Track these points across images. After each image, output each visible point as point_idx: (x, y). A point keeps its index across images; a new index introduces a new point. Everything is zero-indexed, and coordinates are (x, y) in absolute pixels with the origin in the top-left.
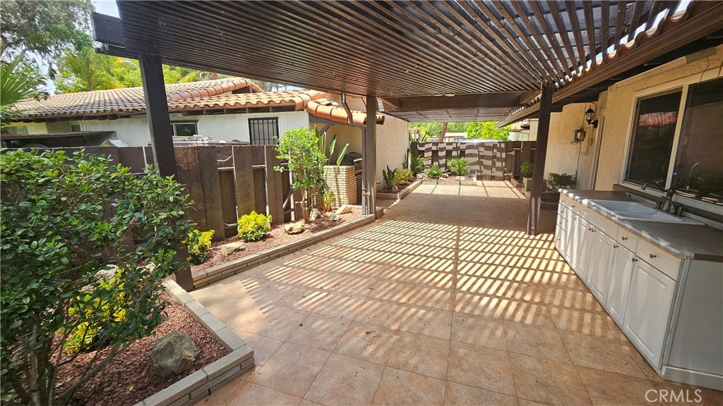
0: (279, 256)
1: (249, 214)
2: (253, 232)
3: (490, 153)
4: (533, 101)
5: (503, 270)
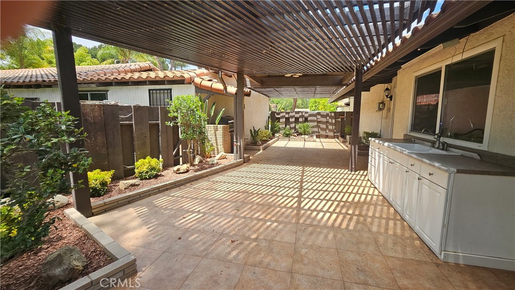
0: (167, 190)
1: (145, 158)
2: (147, 172)
3: (324, 120)
4: (350, 82)
5: (333, 194)
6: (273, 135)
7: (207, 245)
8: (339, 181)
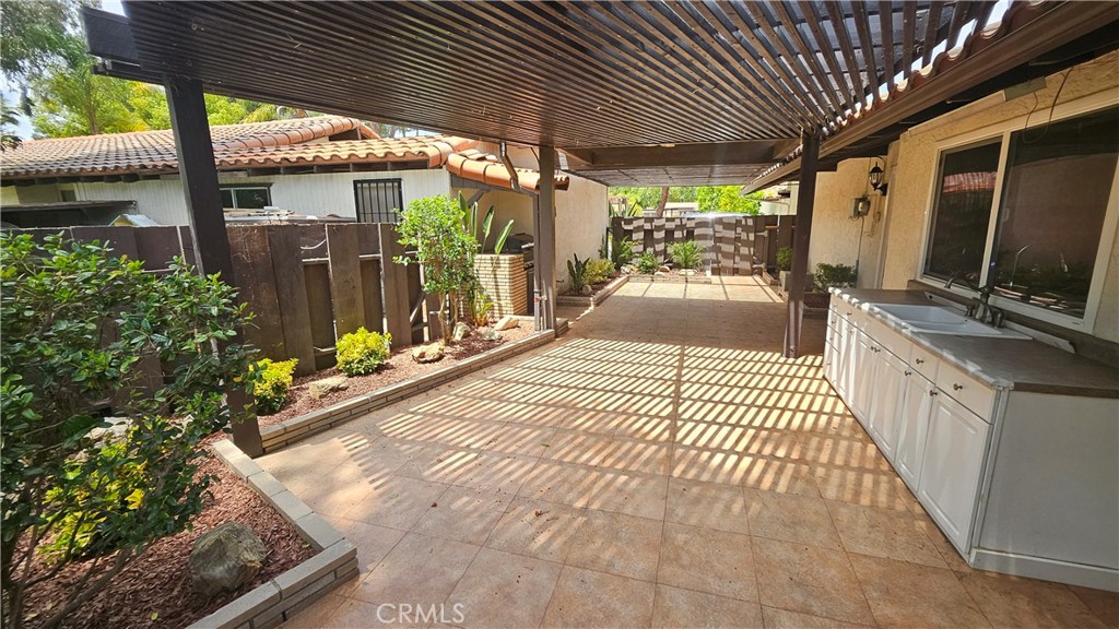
0: (402, 398)
1: (354, 332)
2: (361, 361)
3: (731, 234)
4: (792, 155)
5: (746, 412)
6: (618, 268)
7: (488, 519)
8: (760, 381)
